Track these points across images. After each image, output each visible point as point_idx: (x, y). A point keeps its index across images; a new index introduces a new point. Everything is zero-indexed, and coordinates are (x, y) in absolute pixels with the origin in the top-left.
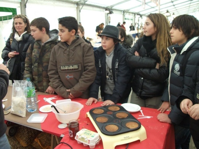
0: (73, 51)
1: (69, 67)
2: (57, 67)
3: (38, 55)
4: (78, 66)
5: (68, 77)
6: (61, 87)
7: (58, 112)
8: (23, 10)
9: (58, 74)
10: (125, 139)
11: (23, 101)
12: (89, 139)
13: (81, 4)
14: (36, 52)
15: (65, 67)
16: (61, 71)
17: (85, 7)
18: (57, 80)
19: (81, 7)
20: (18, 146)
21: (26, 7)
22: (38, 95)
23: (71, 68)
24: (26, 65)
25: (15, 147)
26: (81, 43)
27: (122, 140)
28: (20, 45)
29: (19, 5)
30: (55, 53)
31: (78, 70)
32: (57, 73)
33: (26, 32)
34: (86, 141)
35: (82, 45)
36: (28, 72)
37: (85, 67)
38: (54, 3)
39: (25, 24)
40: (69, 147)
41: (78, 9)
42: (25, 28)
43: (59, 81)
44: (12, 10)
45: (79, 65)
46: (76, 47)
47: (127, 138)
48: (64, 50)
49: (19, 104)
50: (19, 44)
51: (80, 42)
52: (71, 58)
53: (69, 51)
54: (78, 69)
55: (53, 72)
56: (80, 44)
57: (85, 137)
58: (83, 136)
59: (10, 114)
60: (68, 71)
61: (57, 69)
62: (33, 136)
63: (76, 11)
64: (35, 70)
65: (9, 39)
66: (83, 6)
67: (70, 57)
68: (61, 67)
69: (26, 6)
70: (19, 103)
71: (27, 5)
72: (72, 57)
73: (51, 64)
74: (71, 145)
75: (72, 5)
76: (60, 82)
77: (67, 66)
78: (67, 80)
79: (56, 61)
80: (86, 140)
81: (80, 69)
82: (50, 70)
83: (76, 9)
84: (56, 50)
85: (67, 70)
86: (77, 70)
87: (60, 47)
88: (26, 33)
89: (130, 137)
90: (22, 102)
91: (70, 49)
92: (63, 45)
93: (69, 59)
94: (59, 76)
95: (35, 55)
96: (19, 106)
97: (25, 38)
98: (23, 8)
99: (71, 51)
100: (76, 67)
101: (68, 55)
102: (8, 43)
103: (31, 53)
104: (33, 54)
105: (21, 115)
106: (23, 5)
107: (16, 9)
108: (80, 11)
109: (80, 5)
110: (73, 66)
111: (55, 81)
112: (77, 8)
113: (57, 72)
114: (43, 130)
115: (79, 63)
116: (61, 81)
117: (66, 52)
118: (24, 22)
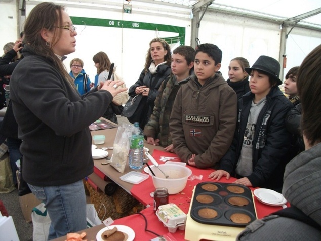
0: (206, 96)
1: (196, 118)
2: (181, 116)
3: (167, 97)
4: (209, 119)
5: (194, 132)
6: (181, 146)
7: (154, 174)
8: (194, 30)
9: (182, 127)
10: (218, 235)
11: (125, 152)
12: (169, 217)
13: (289, 24)
14: (166, 93)
15: (191, 117)
16: (185, 122)
17: (295, 30)
18: (179, 136)
19: (289, 29)
20: (114, 210)
21: (199, 27)
22: (155, 150)
23: (199, 120)
24: (155, 108)
25: (110, 211)
26: (220, 85)
27: (214, 234)
28: (154, 78)
29: (190, 23)
30: (182, 95)
31: (208, 125)
32: (180, 125)
33: (165, 62)
34: (164, 220)
35: (221, 88)
36: (154, 117)
37: (220, 123)
38: (244, 22)
39: (165, 50)
40: (144, 221)
41: (284, 33)
42: (165, 56)
43: (180, 137)
44: (179, 29)
45: (211, 117)
46: (210, 89)
47: (223, 234)
48: (193, 93)
49: (119, 154)
50: (152, 78)
51: (217, 84)
52: (201, 105)
53: (199, 94)
54: (209, 123)
55: (176, 122)
56: (218, 86)
57: (165, 214)
58: (164, 212)
59: (108, 165)
60: (195, 125)
61: (181, 118)
62: (133, 202)
63: (280, 35)
64: (161, 116)
65: (144, 70)
66: (292, 29)
67: (200, 103)
68: (187, 117)
69: (199, 24)
70: (118, 152)
71: (201, 23)
72: (203, 104)
73: (175, 111)
74: (147, 220)
75: (274, 26)
76: (181, 139)
77: (194, 116)
78: (191, 136)
79: (181, 108)
80: (165, 217)
81: (212, 124)
82: (172, 119)
83: (280, 33)
84: (182, 92)
85: (193, 121)
86: (206, 125)
87: (189, 87)
88: (165, 64)
89: (228, 234)
90: (122, 152)
91: (202, 92)
92: (193, 85)
93: (198, 107)
94: (183, 130)
95: (165, 96)
96: (119, 157)
97: (160, 70)
98: (195, 28)
99: (202, 95)
100: (206, 119)
101: (198, 100)
102: (143, 74)
103: (162, 92)
104: (164, 94)
105: (118, 169)
106: (195, 23)
107: (185, 28)
108: (286, 37)
109: (287, 27)
110: (201, 118)
111: (176, 136)
112: (282, 31)
113: (181, 123)
114: (131, 193)
115: (212, 115)
116: (184, 137)
117: (194, 96)
118: (164, 47)
